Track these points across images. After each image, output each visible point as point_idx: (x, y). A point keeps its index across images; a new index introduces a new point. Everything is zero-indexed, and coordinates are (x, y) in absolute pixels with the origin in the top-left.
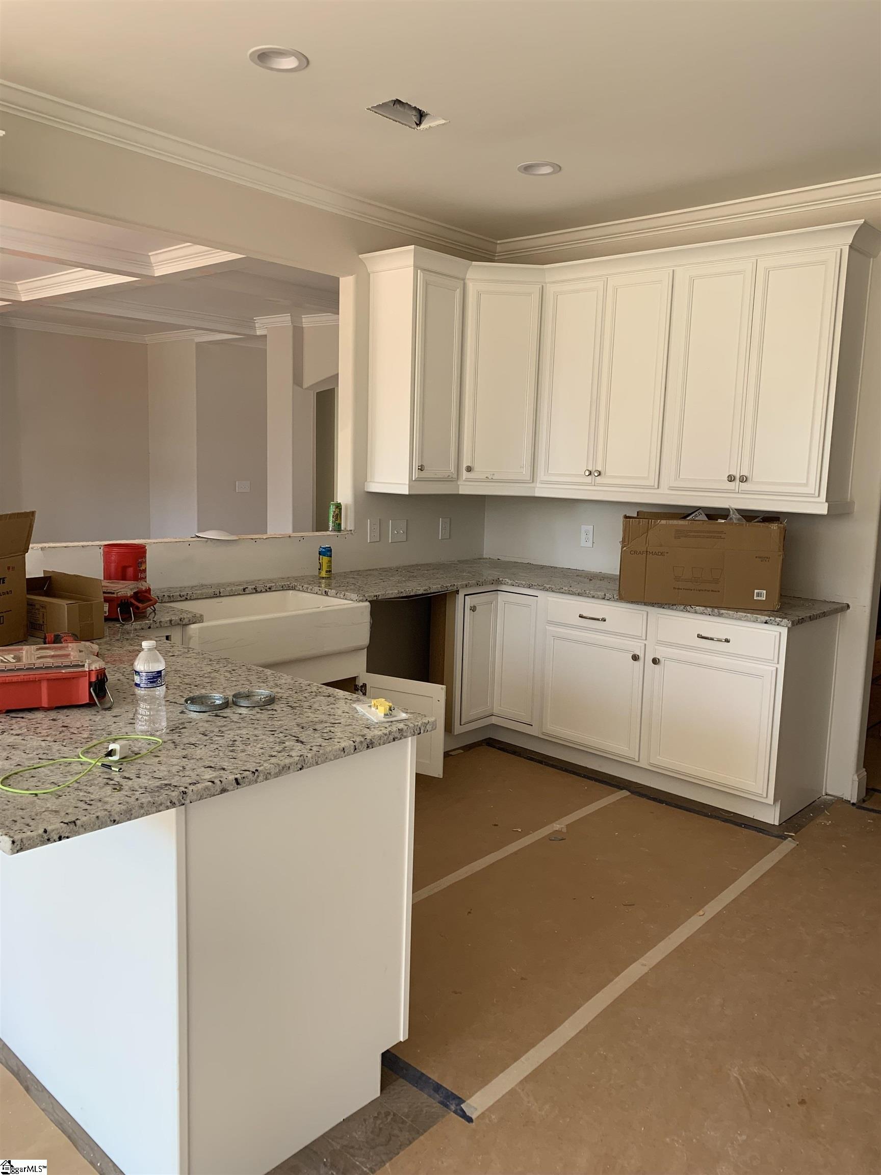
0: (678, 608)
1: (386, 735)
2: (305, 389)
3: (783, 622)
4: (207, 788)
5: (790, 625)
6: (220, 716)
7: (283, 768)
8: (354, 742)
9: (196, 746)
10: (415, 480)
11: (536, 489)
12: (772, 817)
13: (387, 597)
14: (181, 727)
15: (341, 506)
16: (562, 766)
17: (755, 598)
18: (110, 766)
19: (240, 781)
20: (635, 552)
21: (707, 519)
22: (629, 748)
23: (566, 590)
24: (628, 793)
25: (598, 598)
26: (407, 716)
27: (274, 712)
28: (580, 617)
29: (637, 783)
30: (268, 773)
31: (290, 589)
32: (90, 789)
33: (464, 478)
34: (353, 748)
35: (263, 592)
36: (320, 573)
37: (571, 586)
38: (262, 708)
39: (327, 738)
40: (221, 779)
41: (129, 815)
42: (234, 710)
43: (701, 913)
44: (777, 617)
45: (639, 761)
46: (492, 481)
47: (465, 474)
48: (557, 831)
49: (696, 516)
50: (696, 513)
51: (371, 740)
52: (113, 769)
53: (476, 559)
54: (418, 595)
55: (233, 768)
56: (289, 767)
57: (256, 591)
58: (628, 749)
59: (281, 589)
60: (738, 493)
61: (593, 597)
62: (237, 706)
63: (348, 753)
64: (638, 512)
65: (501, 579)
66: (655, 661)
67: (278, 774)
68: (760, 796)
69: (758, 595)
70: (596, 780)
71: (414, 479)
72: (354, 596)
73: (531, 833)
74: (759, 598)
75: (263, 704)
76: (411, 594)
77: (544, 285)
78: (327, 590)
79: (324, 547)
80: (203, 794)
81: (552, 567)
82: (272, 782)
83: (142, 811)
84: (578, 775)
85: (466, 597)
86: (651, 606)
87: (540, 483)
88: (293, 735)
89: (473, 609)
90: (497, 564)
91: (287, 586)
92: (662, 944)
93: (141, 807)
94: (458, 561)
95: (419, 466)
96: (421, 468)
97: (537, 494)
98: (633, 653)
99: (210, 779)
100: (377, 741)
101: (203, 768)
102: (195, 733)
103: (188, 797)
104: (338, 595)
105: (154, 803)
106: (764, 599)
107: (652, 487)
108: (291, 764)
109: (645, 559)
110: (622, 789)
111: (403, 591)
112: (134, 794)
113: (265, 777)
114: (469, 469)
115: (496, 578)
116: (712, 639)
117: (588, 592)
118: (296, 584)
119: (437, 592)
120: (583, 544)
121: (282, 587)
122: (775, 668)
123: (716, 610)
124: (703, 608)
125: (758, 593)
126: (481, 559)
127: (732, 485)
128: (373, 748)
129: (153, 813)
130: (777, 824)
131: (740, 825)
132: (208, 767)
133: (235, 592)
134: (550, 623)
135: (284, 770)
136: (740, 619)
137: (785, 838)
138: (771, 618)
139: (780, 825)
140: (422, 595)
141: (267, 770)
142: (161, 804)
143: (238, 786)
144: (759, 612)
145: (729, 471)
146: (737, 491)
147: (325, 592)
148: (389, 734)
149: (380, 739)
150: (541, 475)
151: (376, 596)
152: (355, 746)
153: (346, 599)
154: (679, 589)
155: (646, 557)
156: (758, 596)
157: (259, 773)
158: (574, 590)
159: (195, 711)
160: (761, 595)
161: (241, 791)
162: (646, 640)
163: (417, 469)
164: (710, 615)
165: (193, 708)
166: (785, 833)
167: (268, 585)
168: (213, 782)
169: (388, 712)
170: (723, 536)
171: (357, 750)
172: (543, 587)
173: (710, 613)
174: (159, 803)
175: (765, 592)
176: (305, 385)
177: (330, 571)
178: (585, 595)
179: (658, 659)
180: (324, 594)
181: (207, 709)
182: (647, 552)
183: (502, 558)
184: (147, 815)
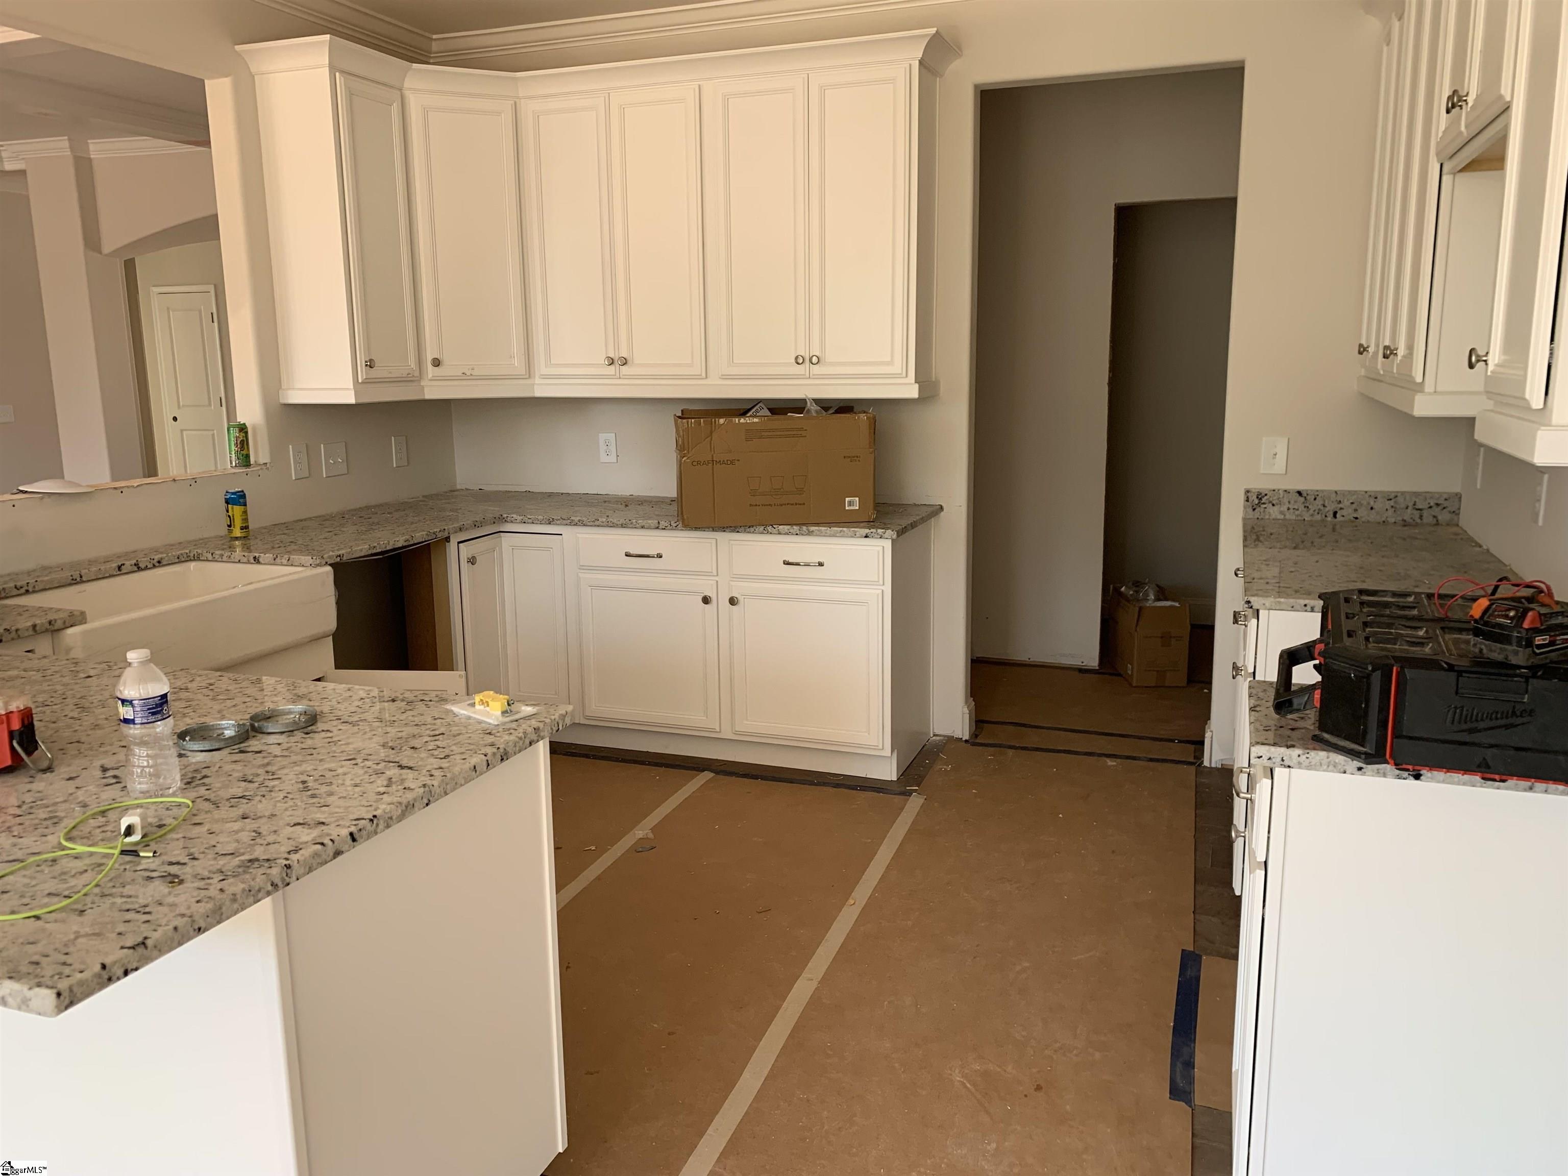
0: (757, 530)
1: (520, 738)
2: (106, 255)
3: (887, 533)
4: (316, 854)
5: (895, 537)
6: (249, 752)
7: (406, 807)
8: (485, 756)
9: (249, 799)
10: (363, 383)
11: (535, 386)
12: (888, 771)
13: (354, 556)
14: (199, 776)
15: (246, 427)
16: (618, 757)
17: (847, 508)
18: (135, 851)
19: (356, 836)
20: (699, 463)
21: (770, 415)
22: (707, 717)
23: (603, 522)
24: (712, 775)
25: (649, 528)
26: (535, 710)
27: (329, 735)
28: (626, 555)
29: (717, 760)
30: (389, 818)
31: (191, 560)
32: (128, 890)
33: (430, 376)
34: (485, 763)
35: (149, 568)
36: (230, 531)
37: (608, 516)
38: (306, 730)
39: (442, 756)
40: (332, 838)
41: (218, 916)
42: (264, 741)
43: (851, 901)
44: (880, 528)
45: (720, 732)
46: (472, 378)
47: (431, 370)
48: (640, 839)
49: (757, 411)
50: (757, 407)
51: (505, 749)
52: (142, 854)
53: (446, 492)
54: (396, 548)
55: (335, 819)
56: (413, 804)
57: (138, 568)
58: (705, 718)
59: (177, 561)
60: (809, 378)
61: (643, 527)
62: (264, 733)
63: (480, 772)
64: (682, 411)
65: (505, 516)
66: (733, 601)
67: (402, 817)
68: (875, 748)
69: (850, 504)
70: (667, 766)
71: (360, 381)
72: (307, 559)
73: (609, 849)
74: (852, 508)
75: (304, 725)
76: (388, 548)
77: (517, 100)
78: (257, 555)
79: (233, 491)
80: (312, 864)
81: (562, 494)
82: (396, 828)
83: (236, 906)
84: (642, 763)
85: (461, 545)
86: (722, 531)
87: (540, 378)
88: (386, 760)
89: (472, 561)
90: (483, 496)
91: (185, 556)
92: (820, 950)
93: (234, 899)
94: (424, 496)
95: (366, 362)
96: (370, 364)
97: (538, 394)
98: (703, 595)
99: (313, 840)
100: (512, 750)
101: (288, 828)
102: (230, 781)
103: (294, 871)
104: (278, 560)
105: (250, 891)
106: (857, 508)
107: (697, 377)
108: (415, 800)
109: (711, 472)
110: (703, 771)
111: (376, 544)
112: (210, 884)
113: (386, 824)
114: (437, 363)
115: (497, 515)
116: (798, 564)
117: (634, 521)
118: (200, 551)
119: (423, 542)
120: (604, 458)
121: (178, 558)
122: (881, 591)
123: (804, 528)
124: (789, 527)
125: (850, 502)
126: (454, 491)
127: (799, 369)
128: (507, 759)
129: (251, 905)
130: (896, 779)
131: (854, 788)
132: (295, 825)
133: (104, 574)
134: (582, 568)
135: (408, 808)
136: (834, 536)
137: (909, 794)
138: (872, 530)
139: (898, 779)
140: (403, 547)
141: (387, 813)
142: (259, 890)
143: (355, 843)
144: (855, 525)
145: (796, 349)
146: (808, 376)
147: (255, 558)
148: (525, 737)
149: (515, 746)
150: (541, 367)
151: (340, 556)
152: (487, 761)
153: (292, 565)
154: (756, 505)
155: (713, 468)
156: (850, 506)
157: (378, 819)
158: (615, 521)
159: (202, 751)
160: (853, 503)
161: (362, 847)
162: (717, 575)
163: (364, 365)
164: (797, 534)
165: (196, 746)
166: (908, 788)
167: (157, 558)
168: (322, 844)
169: (506, 707)
170: (804, 433)
171: (491, 766)
172: (569, 521)
173: (798, 533)
174: (257, 888)
175: (857, 499)
176: (107, 248)
177: (247, 527)
178: (631, 526)
179: (737, 598)
180: (252, 561)
181: (221, 745)
182: (713, 461)
183: (486, 488)
184: (243, 909)
